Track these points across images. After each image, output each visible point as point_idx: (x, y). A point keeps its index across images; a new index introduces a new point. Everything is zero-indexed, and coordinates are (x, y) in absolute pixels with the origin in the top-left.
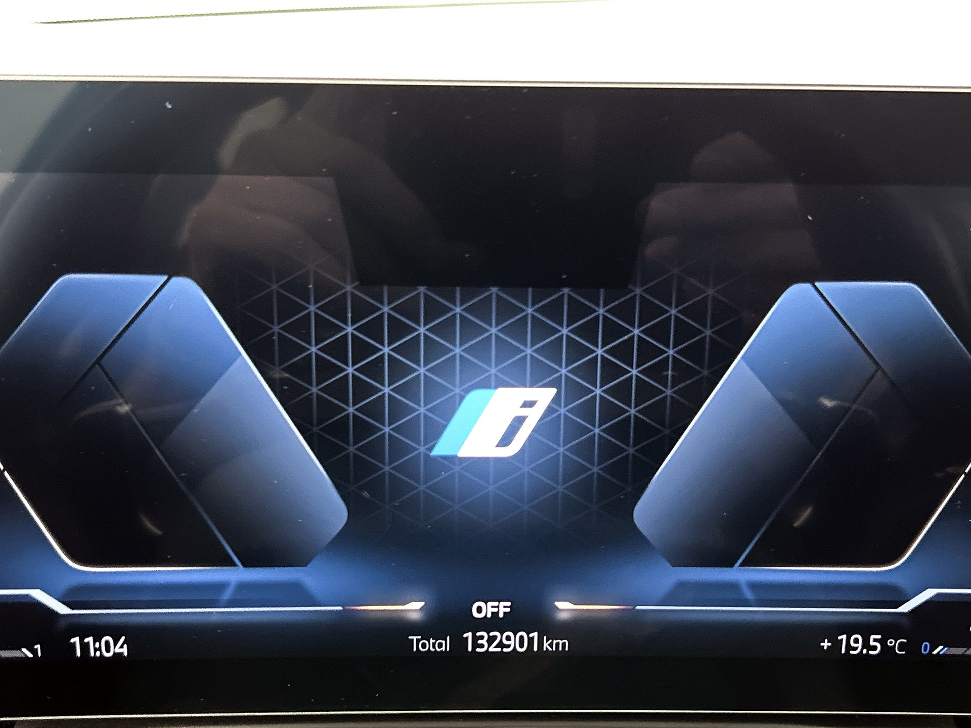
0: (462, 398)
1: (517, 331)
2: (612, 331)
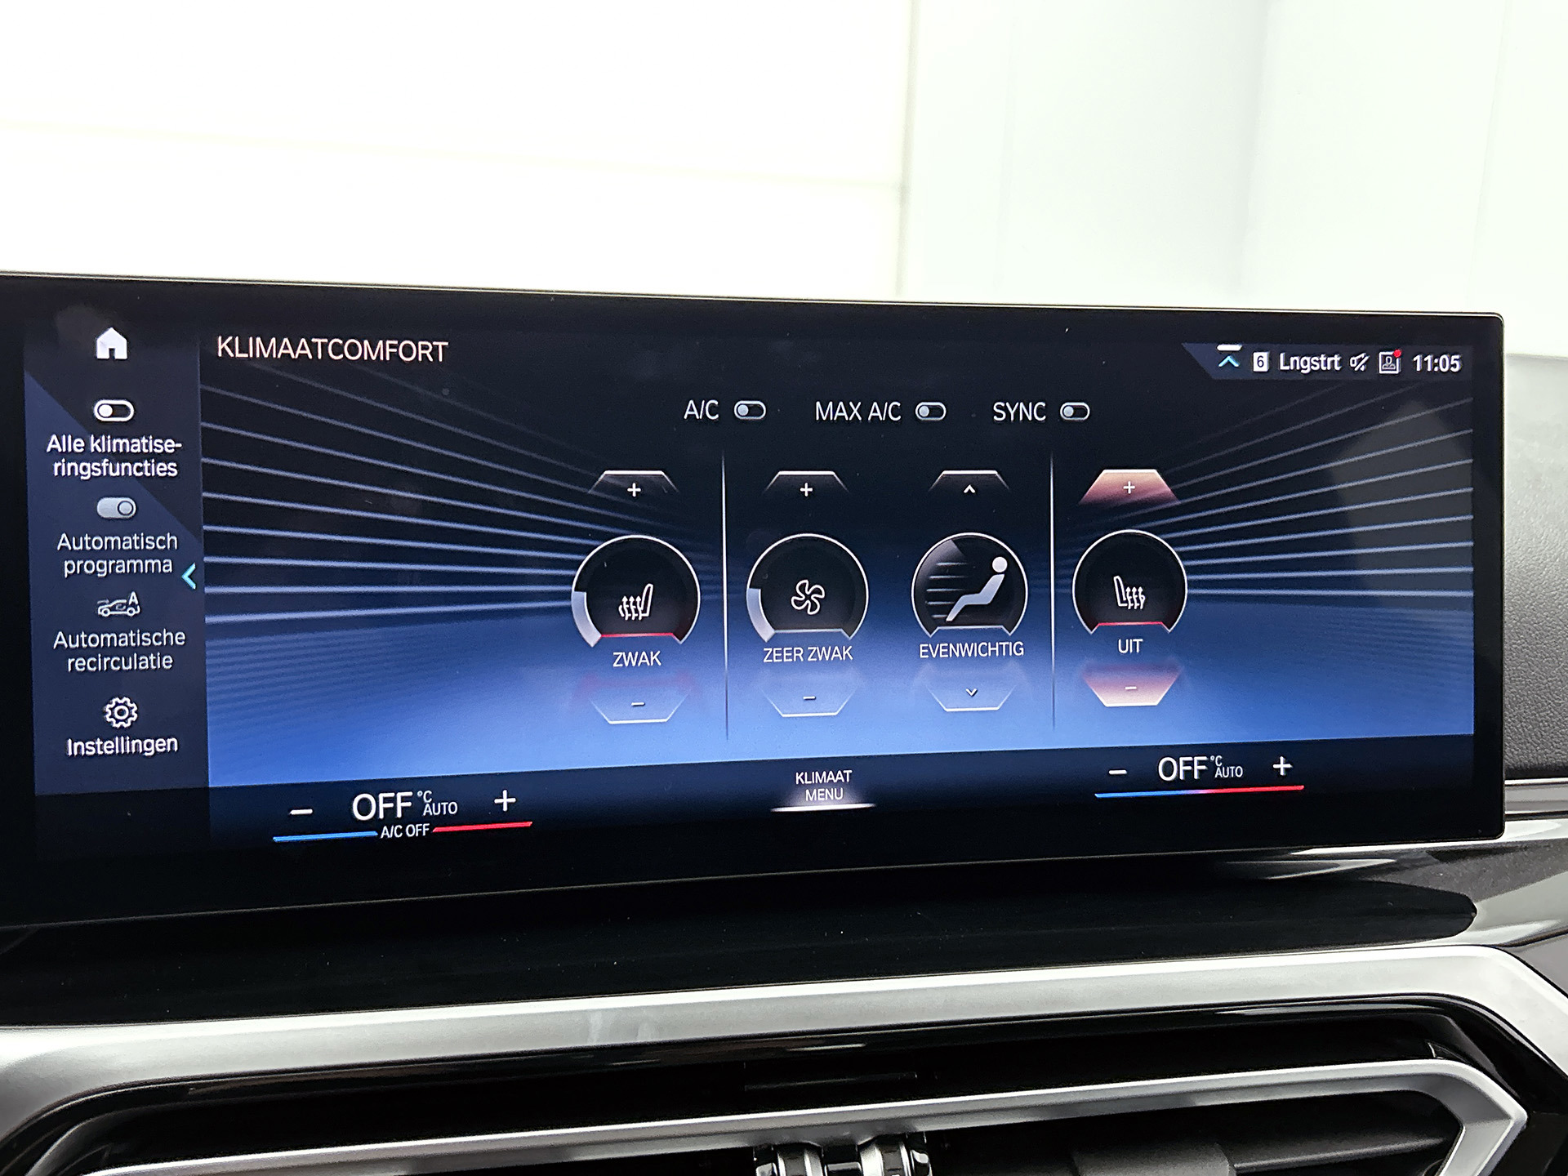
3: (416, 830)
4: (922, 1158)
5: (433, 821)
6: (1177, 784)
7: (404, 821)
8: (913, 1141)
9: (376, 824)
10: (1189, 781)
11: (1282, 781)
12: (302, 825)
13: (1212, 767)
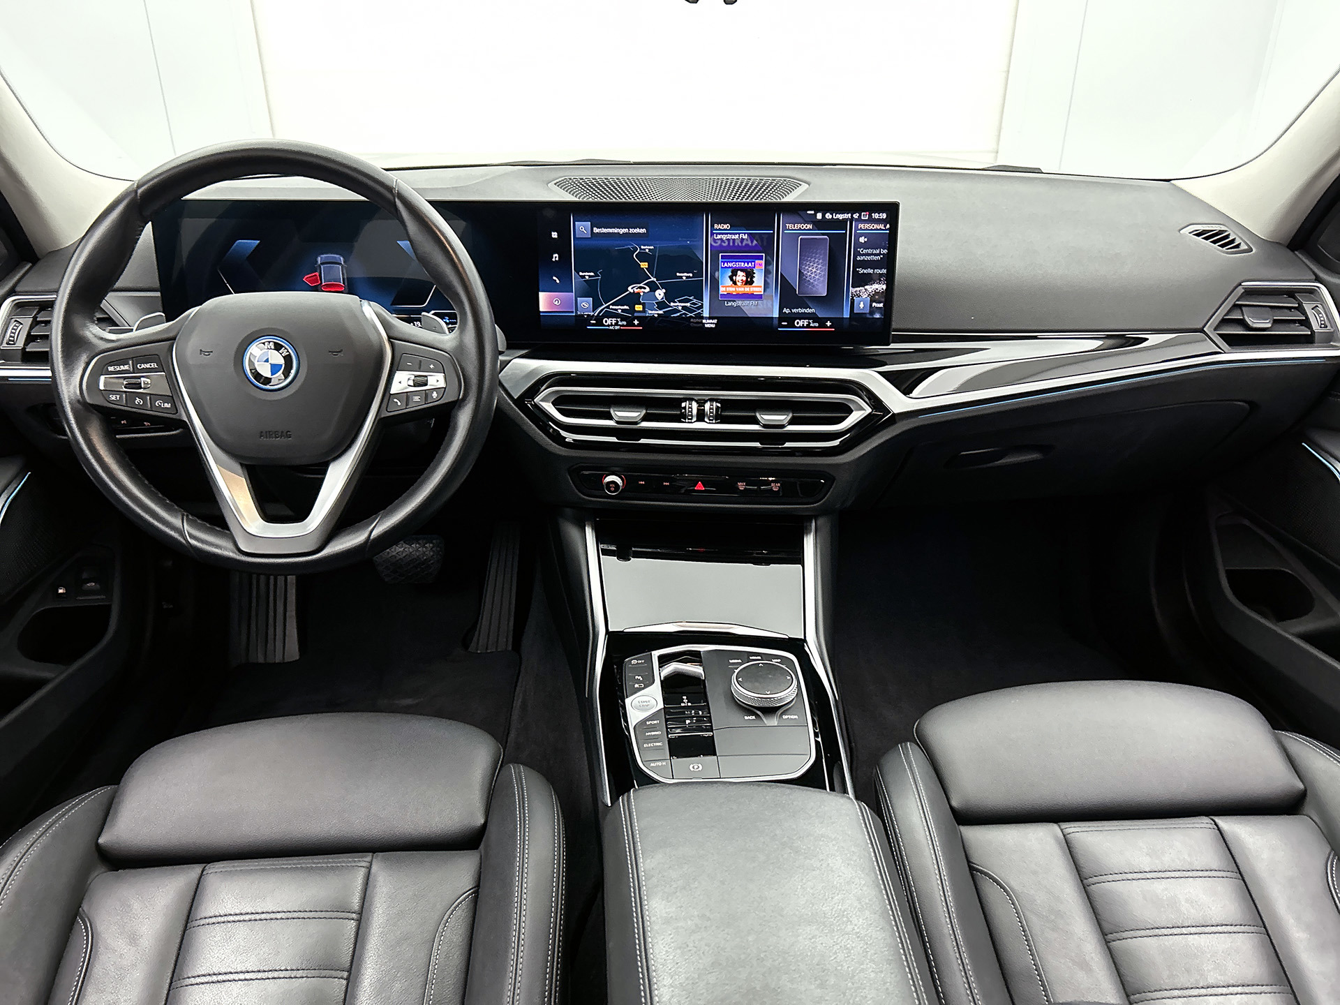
3: (617, 328)
4: (719, 405)
5: (621, 326)
6: (800, 327)
7: (614, 325)
8: (717, 401)
9: (608, 326)
10: (803, 327)
11: (828, 328)
12: (593, 325)
13: (809, 323)
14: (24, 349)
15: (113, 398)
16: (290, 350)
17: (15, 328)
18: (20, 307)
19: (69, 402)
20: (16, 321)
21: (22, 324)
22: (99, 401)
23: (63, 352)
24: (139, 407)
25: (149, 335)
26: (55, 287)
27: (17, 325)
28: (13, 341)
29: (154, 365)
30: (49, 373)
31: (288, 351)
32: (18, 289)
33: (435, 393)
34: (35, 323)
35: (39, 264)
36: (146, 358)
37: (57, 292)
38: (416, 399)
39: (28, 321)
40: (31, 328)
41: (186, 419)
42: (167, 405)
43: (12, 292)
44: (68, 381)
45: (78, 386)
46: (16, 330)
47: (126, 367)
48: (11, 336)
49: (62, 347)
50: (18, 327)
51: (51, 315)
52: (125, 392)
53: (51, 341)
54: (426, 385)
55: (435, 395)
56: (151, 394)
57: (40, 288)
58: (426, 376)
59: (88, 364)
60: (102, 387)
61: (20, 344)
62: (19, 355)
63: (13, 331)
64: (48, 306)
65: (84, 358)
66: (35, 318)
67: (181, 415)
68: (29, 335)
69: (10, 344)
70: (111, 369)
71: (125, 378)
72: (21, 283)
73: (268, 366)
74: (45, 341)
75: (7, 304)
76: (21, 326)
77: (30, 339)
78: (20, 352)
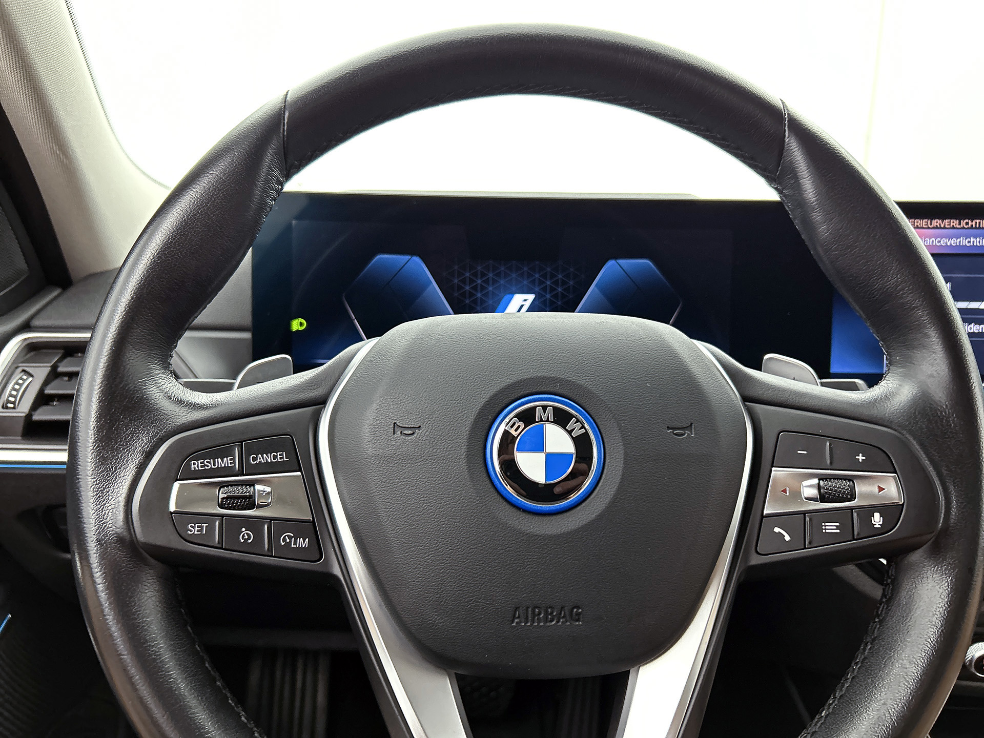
0: (502, 298)
1: (522, 275)
2: (552, 276)
14: (29, 416)
15: (193, 529)
16: (586, 426)
17: (21, 382)
18: (34, 350)
19: (98, 541)
20: (24, 371)
21: (32, 376)
22: (166, 538)
23: (99, 429)
24: (246, 548)
25: (270, 396)
26: (91, 320)
27: (25, 377)
28: (14, 403)
29: (281, 457)
30: (63, 457)
31: (583, 427)
32: (36, 322)
33: (877, 515)
34: (54, 374)
35: (72, 291)
36: (268, 442)
37: (92, 328)
38: (831, 528)
39: (41, 372)
40: (46, 382)
41: (337, 571)
42: (303, 543)
43: (26, 327)
44: (102, 495)
45: (122, 504)
46: (21, 385)
47: (227, 462)
48: (11, 395)
49: (100, 418)
50: (24, 380)
51: (82, 363)
52: (222, 516)
53: (76, 405)
54: (853, 498)
55: (877, 519)
56: (271, 519)
57: (69, 322)
58: (850, 479)
59: (149, 455)
60: (172, 507)
61: (24, 408)
62: (20, 427)
63: (17, 387)
64: (77, 350)
65: (142, 442)
66: (54, 368)
67: (327, 562)
68: (41, 393)
69: (7, 408)
70: (196, 465)
71: (222, 485)
72: (43, 314)
73: (540, 458)
74: (64, 405)
75: (14, 345)
76: (31, 379)
77: (42, 399)
78: (22, 421)
